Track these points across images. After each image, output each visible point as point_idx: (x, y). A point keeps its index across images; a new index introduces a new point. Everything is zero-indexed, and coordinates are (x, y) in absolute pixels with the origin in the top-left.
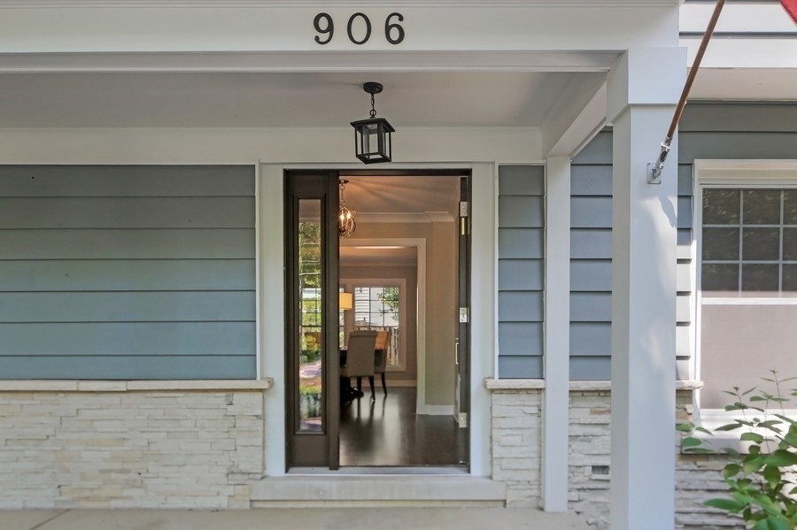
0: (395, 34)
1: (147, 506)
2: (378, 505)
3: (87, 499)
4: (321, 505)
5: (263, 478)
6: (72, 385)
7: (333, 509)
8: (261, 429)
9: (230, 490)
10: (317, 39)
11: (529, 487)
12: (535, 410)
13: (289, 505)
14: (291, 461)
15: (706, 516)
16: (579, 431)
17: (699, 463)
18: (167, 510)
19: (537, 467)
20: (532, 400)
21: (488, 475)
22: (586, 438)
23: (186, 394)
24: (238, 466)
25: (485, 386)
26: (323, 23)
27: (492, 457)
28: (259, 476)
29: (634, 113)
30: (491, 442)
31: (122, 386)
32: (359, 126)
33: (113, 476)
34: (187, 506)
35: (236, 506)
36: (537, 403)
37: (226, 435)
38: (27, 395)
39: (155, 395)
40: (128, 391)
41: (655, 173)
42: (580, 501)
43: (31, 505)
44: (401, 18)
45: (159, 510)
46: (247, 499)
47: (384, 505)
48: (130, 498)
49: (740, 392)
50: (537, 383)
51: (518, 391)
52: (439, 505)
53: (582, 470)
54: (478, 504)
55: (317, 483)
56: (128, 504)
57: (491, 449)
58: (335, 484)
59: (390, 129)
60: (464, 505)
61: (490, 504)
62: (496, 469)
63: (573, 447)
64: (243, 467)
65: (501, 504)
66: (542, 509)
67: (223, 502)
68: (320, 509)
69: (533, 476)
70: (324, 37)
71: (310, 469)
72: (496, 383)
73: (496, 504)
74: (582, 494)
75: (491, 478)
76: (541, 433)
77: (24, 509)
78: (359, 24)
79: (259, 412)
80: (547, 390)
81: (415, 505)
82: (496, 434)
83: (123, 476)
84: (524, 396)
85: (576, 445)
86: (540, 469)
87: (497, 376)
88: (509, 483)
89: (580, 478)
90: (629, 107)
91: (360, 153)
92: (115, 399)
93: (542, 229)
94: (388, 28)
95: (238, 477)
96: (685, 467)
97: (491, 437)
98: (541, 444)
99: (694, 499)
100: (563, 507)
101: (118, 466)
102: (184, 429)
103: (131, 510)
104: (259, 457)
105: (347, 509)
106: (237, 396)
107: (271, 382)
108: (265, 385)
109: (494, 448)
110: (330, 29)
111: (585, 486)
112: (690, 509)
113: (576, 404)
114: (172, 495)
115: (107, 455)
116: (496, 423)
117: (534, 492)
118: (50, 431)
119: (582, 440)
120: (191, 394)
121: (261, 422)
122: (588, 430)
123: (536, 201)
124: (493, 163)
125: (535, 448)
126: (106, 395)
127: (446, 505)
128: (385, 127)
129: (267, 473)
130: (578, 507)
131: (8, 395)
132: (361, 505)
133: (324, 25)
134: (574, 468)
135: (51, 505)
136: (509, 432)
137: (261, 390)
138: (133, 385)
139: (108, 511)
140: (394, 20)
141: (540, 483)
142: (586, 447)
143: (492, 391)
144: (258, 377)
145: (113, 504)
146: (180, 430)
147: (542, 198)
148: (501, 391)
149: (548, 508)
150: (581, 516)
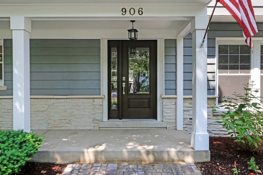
0: (140, 13)
1: (71, 129)
2: (133, 128)
3: (55, 127)
4: (117, 128)
5: (102, 121)
6: (52, 97)
7: (121, 130)
8: (102, 108)
9: (94, 125)
10: (122, 14)
11: (173, 124)
12: (174, 103)
13: (109, 129)
14: (109, 117)
15: (220, 131)
16: (186, 109)
17: (218, 117)
18: (77, 130)
19: (175, 118)
20: (174, 100)
21: (162, 121)
22: (188, 111)
23: (82, 99)
24: (96, 118)
25: (161, 97)
26: (124, 10)
27: (163, 116)
28: (101, 121)
29: (197, 31)
30: (163, 112)
31: (65, 97)
32: (129, 31)
33: (62, 121)
34: (82, 129)
35: (95, 129)
36: (175, 101)
37: (92, 110)
38: (40, 99)
39: (74, 99)
40: (67, 98)
41: (202, 45)
42: (186, 127)
43: (40, 129)
44: (142, 9)
45: (75, 130)
46: (98, 127)
47: (134, 128)
48: (67, 127)
49: (225, 97)
50: (175, 96)
51: (170, 98)
52: (149, 128)
53: (187, 119)
54: (159, 128)
55: (117, 123)
56: (66, 128)
57: (163, 114)
58: (121, 123)
59: (137, 31)
60: (155, 129)
61: (162, 128)
62: (164, 119)
63: (184, 113)
64: (97, 118)
65: (165, 128)
66: (176, 130)
67: (91, 128)
68: (117, 130)
69: (174, 121)
70: (124, 13)
71: (114, 119)
72: (164, 96)
73: (164, 128)
74: (187, 126)
75: (163, 121)
76: (176, 109)
77: (39, 130)
78: (132, 10)
79: (101, 104)
80: (177, 98)
81: (143, 128)
82: (164, 110)
83: (65, 121)
84: (171, 100)
85: (185, 113)
86: (176, 119)
87: (164, 94)
88: (168, 123)
89: (186, 121)
90: (196, 30)
91: (130, 37)
92: (63, 100)
93: (176, 56)
94: (139, 11)
95: (96, 121)
96: (214, 118)
97: (163, 111)
98: (176, 112)
99: (216, 127)
100: (182, 129)
101: (64, 118)
102: (81, 108)
103: (67, 130)
104: (101, 116)
105: (125, 130)
106: (95, 100)
107: (104, 96)
108: (103, 97)
109: (164, 113)
110: (125, 11)
111: (188, 124)
112: (216, 130)
113: (185, 102)
114: (78, 126)
115: (61, 115)
116: (164, 107)
117: (174, 125)
118: (46, 109)
119: (187, 111)
120: (83, 99)
121: (101, 107)
122: (188, 109)
123: (174, 48)
124: (163, 38)
125: (174, 113)
126: (61, 99)
127: (151, 128)
128: (136, 31)
129: (103, 120)
130: (186, 129)
131: (35, 99)
132: (128, 129)
133: (124, 11)
134: (185, 119)
135: (46, 129)
136: (168, 109)
137: (102, 98)
138: (68, 97)
139: (61, 130)
140: (140, 10)
141: (176, 123)
142: (187, 113)
143: (163, 98)
144: (101, 95)
145: (63, 128)
146: (80, 108)
147: (176, 48)
148: (165, 98)
149: (178, 129)
150: (186, 131)
